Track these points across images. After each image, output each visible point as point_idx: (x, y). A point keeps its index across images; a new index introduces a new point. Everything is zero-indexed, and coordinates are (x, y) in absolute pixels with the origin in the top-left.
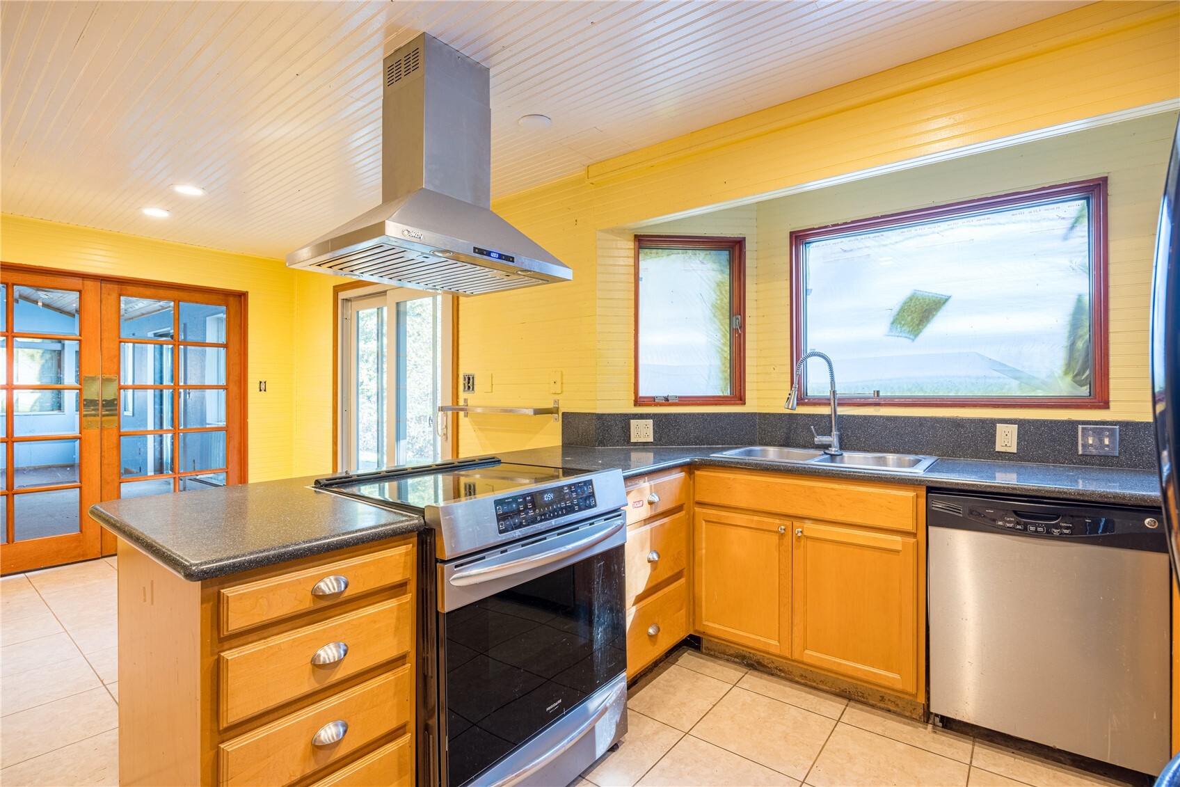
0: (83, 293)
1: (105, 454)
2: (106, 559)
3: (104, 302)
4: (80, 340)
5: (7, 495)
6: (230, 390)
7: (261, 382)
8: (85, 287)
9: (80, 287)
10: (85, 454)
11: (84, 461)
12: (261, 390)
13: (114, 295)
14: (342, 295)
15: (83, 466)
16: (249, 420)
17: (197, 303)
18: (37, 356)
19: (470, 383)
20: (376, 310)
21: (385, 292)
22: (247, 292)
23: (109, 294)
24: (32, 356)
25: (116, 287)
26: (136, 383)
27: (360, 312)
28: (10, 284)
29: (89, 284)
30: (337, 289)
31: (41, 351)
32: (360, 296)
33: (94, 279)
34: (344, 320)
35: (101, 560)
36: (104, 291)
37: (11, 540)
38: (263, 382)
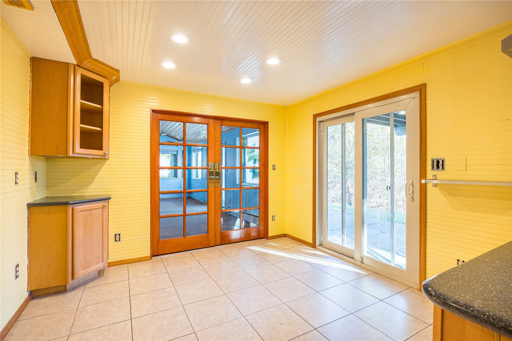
0: (209, 125)
1: (216, 199)
2: (216, 247)
3: (216, 129)
4: (208, 147)
5: (184, 216)
6: (261, 169)
7: (273, 165)
8: (210, 123)
9: (207, 122)
10: (209, 198)
11: (209, 201)
12: (273, 169)
13: (219, 125)
14: (318, 119)
15: (209, 204)
16: (269, 184)
17: (248, 128)
18: (170, 157)
19: (439, 164)
20: (341, 125)
21: (354, 113)
22: (268, 122)
23: (217, 125)
24: (168, 157)
25: (219, 122)
26: (227, 166)
27: (329, 128)
28: (185, 122)
29: (211, 121)
30: (315, 116)
31: (171, 155)
32: (332, 118)
33: (212, 118)
34: (320, 132)
35: (215, 247)
36: (216, 124)
37: (185, 236)
38: (274, 165)
